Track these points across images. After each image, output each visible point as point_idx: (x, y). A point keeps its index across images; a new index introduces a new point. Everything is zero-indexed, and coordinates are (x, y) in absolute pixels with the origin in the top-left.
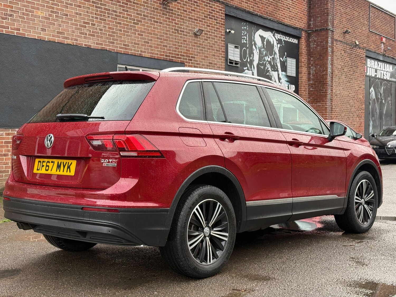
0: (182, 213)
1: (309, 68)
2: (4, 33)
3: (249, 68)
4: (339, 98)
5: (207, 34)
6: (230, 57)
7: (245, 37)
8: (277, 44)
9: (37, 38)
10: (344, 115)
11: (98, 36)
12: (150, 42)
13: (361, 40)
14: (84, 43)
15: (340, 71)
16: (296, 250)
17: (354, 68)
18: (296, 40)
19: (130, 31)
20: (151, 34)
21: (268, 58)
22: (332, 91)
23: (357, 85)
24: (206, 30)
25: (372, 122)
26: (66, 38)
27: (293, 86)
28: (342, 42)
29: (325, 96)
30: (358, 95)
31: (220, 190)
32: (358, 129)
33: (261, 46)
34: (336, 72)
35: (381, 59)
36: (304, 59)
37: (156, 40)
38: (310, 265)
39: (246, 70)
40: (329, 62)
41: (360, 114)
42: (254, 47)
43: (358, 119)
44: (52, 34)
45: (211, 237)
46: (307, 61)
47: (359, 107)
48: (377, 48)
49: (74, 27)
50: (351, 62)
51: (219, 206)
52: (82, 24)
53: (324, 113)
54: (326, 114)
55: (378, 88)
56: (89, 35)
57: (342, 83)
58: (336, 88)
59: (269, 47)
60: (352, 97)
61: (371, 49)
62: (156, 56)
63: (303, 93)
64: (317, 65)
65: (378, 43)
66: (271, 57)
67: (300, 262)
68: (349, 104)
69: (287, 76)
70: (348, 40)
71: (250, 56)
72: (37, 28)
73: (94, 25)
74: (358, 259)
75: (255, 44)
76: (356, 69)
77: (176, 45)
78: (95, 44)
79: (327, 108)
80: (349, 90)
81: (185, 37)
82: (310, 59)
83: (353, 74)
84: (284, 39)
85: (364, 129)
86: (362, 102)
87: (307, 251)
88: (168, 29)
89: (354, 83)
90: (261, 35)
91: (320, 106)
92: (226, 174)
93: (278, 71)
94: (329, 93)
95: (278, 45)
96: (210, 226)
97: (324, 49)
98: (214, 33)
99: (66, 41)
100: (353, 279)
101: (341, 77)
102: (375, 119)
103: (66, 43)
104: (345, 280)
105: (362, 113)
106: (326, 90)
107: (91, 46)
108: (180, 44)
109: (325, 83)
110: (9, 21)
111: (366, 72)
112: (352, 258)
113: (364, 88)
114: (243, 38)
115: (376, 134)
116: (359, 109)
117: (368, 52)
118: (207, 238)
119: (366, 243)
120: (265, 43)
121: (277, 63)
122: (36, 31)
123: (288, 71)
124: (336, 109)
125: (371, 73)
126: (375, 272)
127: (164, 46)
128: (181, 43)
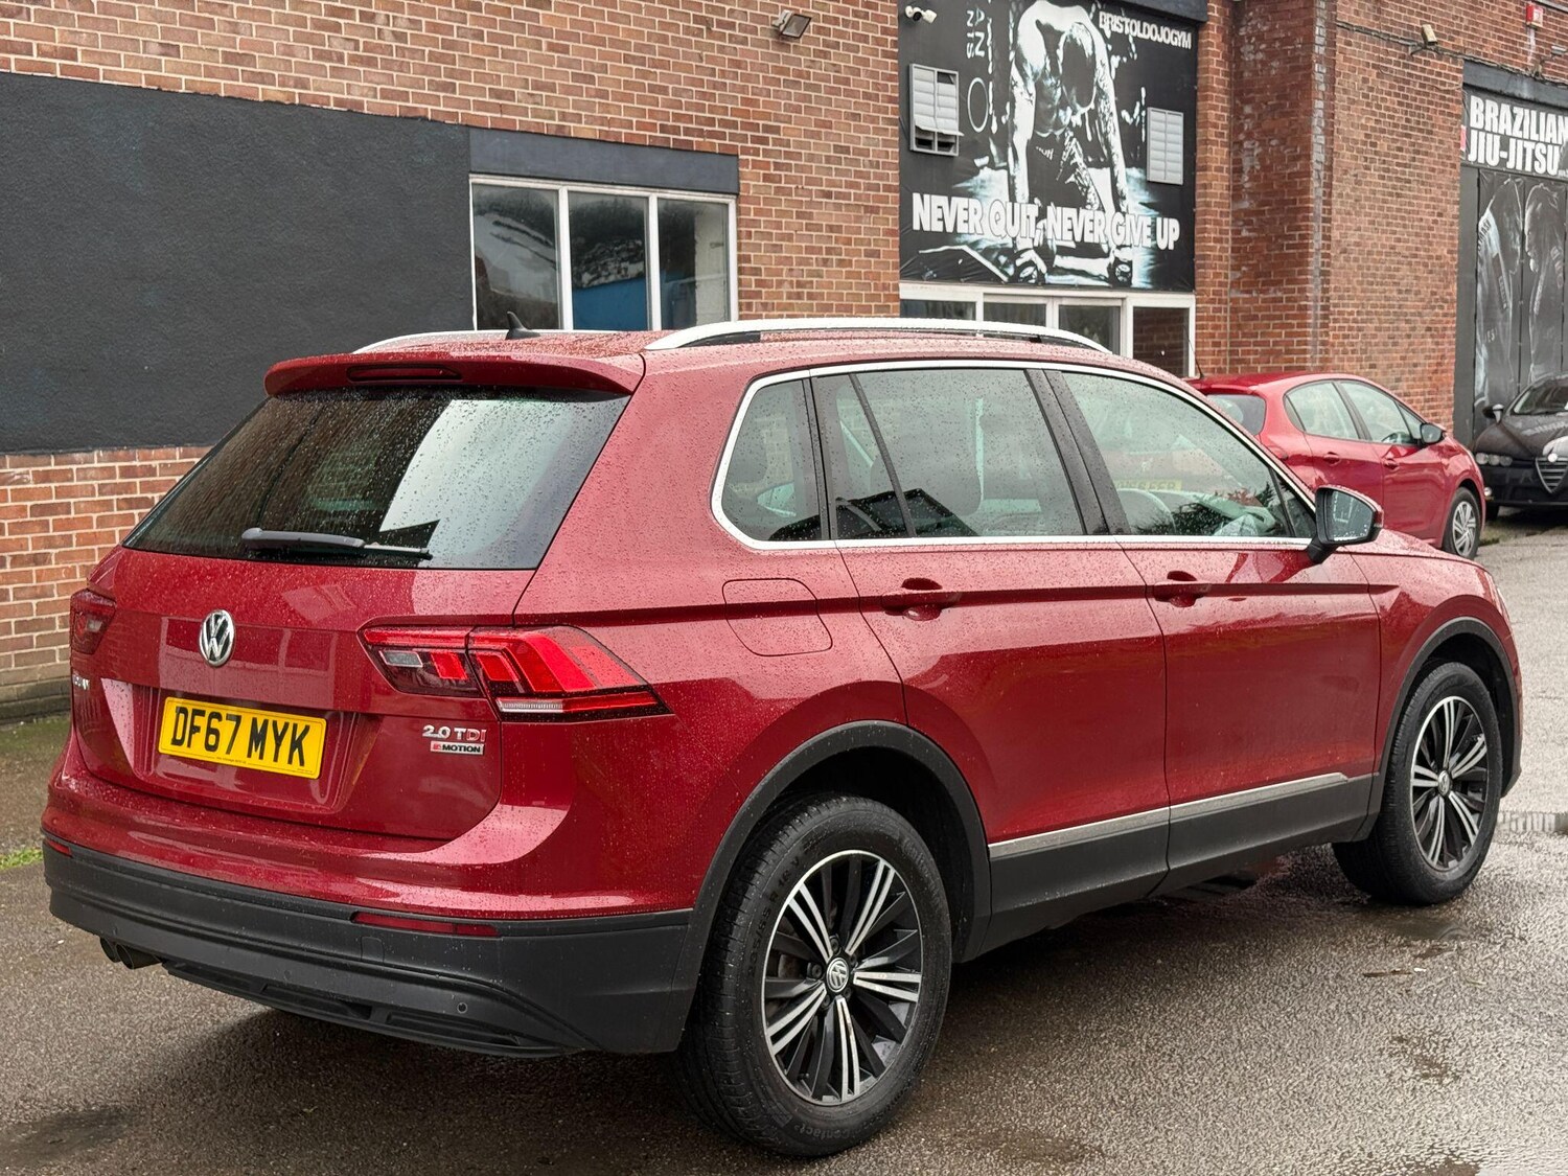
0: (741, 920)
1: (1235, 146)
2: (13, 70)
3: (996, 160)
4: (1356, 260)
5: (827, 32)
6: (922, 120)
7: (978, 34)
8: (1110, 54)
9: (144, 86)
10: (1376, 329)
11: (387, 64)
12: (596, 75)
13: (1445, 22)
14: (332, 95)
15: (1360, 151)
16: (1183, 999)
17: (1417, 138)
18: (1184, 33)
19: (515, 35)
20: (600, 42)
21: (1071, 117)
22: (1327, 238)
23: (1427, 206)
24: (821, 13)
25: (1484, 350)
26: (259, 78)
27: (1174, 224)
28: (1368, 32)
29: (1302, 260)
30: (1430, 244)
31: (886, 809)
32: (1428, 383)
33: (1045, 68)
34: (1345, 157)
35: (1526, 95)
36: (1215, 109)
37: (623, 64)
38: (1236, 1079)
39: (982, 167)
40: (1315, 122)
41: (1440, 322)
42: (1015, 72)
43: (1430, 340)
44: (202, 63)
45: (856, 997)
46: (1229, 118)
47: (1434, 293)
48: (1511, 48)
49: (291, 29)
50: (1406, 113)
51: (886, 870)
52: (323, 17)
53: (1295, 329)
54: (1305, 334)
55: (1511, 212)
56: (354, 59)
57: (1367, 199)
58: (1344, 220)
59: (1075, 68)
60: (1407, 253)
61: (1485, 55)
62: (624, 131)
63: (1212, 249)
64: (1269, 133)
65: (1516, 29)
66: (1085, 110)
67: (1200, 1062)
68: (1395, 283)
69: (1150, 185)
70: (1393, 22)
71: (1000, 112)
72: (145, 42)
73: (371, 17)
74: (1424, 1047)
75: (1020, 61)
76: (1425, 139)
77: (701, 83)
78: (375, 97)
79: (1306, 308)
80: (1397, 225)
81: (738, 46)
82: (1242, 109)
83: (1414, 159)
84: (1137, 33)
85: (1453, 382)
86: (1445, 273)
87: (1227, 1003)
88: (668, 20)
89: (1415, 197)
90: (1043, 22)
91: (1281, 300)
92: (911, 750)
93: (1110, 164)
94: (1316, 246)
95: (1113, 58)
96: (851, 953)
97: (1299, 68)
98: (855, 25)
99: (263, 92)
100: (1402, 1152)
101: (1364, 176)
102: (1497, 338)
103: (261, 99)
104: (1370, 1155)
105: (1445, 315)
106: (1303, 237)
107: (361, 104)
108: (716, 79)
109: (1298, 210)
110: (29, 20)
111: (1463, 149)
112: (1401, 1040)
113: (1454, 217)
114: (970, 40)
115: (1499, 406)
116: (1437, 300)
117: (1471, 67)
118: (838, 1002)
119: (1452, 958)
120: (1060, 53)
121: (1107, 133)
122: (141, 55)
123: (1152, 163)
124: (1344, 305)
125: (1484, 152)
126: (1486, 1110)
127: (652, 89)
128: (723, 74)
